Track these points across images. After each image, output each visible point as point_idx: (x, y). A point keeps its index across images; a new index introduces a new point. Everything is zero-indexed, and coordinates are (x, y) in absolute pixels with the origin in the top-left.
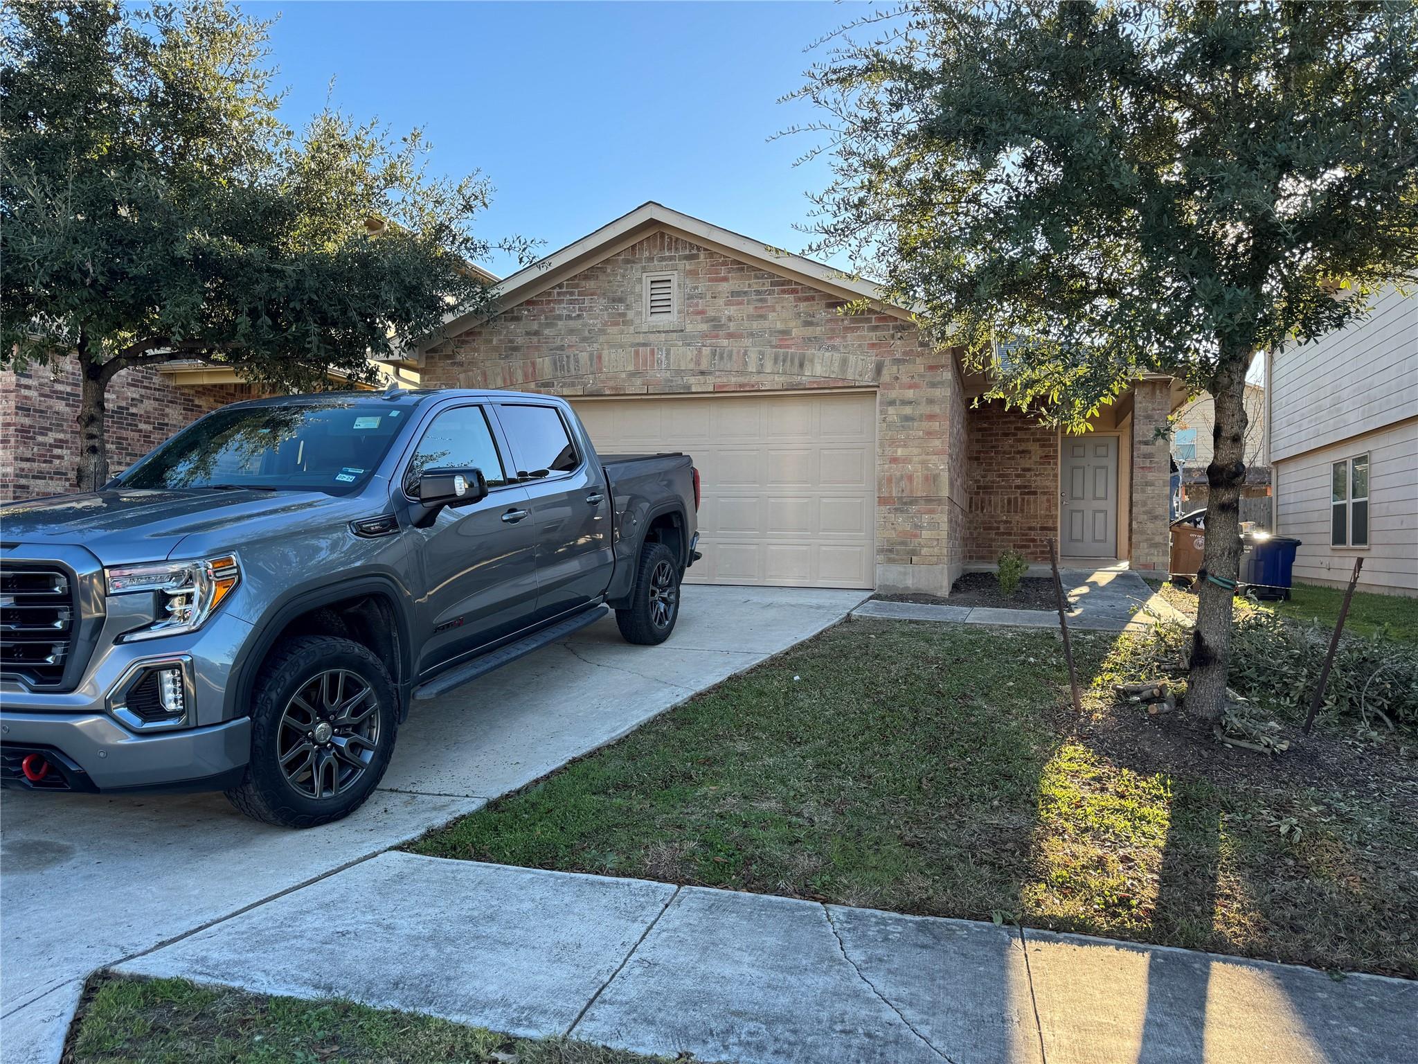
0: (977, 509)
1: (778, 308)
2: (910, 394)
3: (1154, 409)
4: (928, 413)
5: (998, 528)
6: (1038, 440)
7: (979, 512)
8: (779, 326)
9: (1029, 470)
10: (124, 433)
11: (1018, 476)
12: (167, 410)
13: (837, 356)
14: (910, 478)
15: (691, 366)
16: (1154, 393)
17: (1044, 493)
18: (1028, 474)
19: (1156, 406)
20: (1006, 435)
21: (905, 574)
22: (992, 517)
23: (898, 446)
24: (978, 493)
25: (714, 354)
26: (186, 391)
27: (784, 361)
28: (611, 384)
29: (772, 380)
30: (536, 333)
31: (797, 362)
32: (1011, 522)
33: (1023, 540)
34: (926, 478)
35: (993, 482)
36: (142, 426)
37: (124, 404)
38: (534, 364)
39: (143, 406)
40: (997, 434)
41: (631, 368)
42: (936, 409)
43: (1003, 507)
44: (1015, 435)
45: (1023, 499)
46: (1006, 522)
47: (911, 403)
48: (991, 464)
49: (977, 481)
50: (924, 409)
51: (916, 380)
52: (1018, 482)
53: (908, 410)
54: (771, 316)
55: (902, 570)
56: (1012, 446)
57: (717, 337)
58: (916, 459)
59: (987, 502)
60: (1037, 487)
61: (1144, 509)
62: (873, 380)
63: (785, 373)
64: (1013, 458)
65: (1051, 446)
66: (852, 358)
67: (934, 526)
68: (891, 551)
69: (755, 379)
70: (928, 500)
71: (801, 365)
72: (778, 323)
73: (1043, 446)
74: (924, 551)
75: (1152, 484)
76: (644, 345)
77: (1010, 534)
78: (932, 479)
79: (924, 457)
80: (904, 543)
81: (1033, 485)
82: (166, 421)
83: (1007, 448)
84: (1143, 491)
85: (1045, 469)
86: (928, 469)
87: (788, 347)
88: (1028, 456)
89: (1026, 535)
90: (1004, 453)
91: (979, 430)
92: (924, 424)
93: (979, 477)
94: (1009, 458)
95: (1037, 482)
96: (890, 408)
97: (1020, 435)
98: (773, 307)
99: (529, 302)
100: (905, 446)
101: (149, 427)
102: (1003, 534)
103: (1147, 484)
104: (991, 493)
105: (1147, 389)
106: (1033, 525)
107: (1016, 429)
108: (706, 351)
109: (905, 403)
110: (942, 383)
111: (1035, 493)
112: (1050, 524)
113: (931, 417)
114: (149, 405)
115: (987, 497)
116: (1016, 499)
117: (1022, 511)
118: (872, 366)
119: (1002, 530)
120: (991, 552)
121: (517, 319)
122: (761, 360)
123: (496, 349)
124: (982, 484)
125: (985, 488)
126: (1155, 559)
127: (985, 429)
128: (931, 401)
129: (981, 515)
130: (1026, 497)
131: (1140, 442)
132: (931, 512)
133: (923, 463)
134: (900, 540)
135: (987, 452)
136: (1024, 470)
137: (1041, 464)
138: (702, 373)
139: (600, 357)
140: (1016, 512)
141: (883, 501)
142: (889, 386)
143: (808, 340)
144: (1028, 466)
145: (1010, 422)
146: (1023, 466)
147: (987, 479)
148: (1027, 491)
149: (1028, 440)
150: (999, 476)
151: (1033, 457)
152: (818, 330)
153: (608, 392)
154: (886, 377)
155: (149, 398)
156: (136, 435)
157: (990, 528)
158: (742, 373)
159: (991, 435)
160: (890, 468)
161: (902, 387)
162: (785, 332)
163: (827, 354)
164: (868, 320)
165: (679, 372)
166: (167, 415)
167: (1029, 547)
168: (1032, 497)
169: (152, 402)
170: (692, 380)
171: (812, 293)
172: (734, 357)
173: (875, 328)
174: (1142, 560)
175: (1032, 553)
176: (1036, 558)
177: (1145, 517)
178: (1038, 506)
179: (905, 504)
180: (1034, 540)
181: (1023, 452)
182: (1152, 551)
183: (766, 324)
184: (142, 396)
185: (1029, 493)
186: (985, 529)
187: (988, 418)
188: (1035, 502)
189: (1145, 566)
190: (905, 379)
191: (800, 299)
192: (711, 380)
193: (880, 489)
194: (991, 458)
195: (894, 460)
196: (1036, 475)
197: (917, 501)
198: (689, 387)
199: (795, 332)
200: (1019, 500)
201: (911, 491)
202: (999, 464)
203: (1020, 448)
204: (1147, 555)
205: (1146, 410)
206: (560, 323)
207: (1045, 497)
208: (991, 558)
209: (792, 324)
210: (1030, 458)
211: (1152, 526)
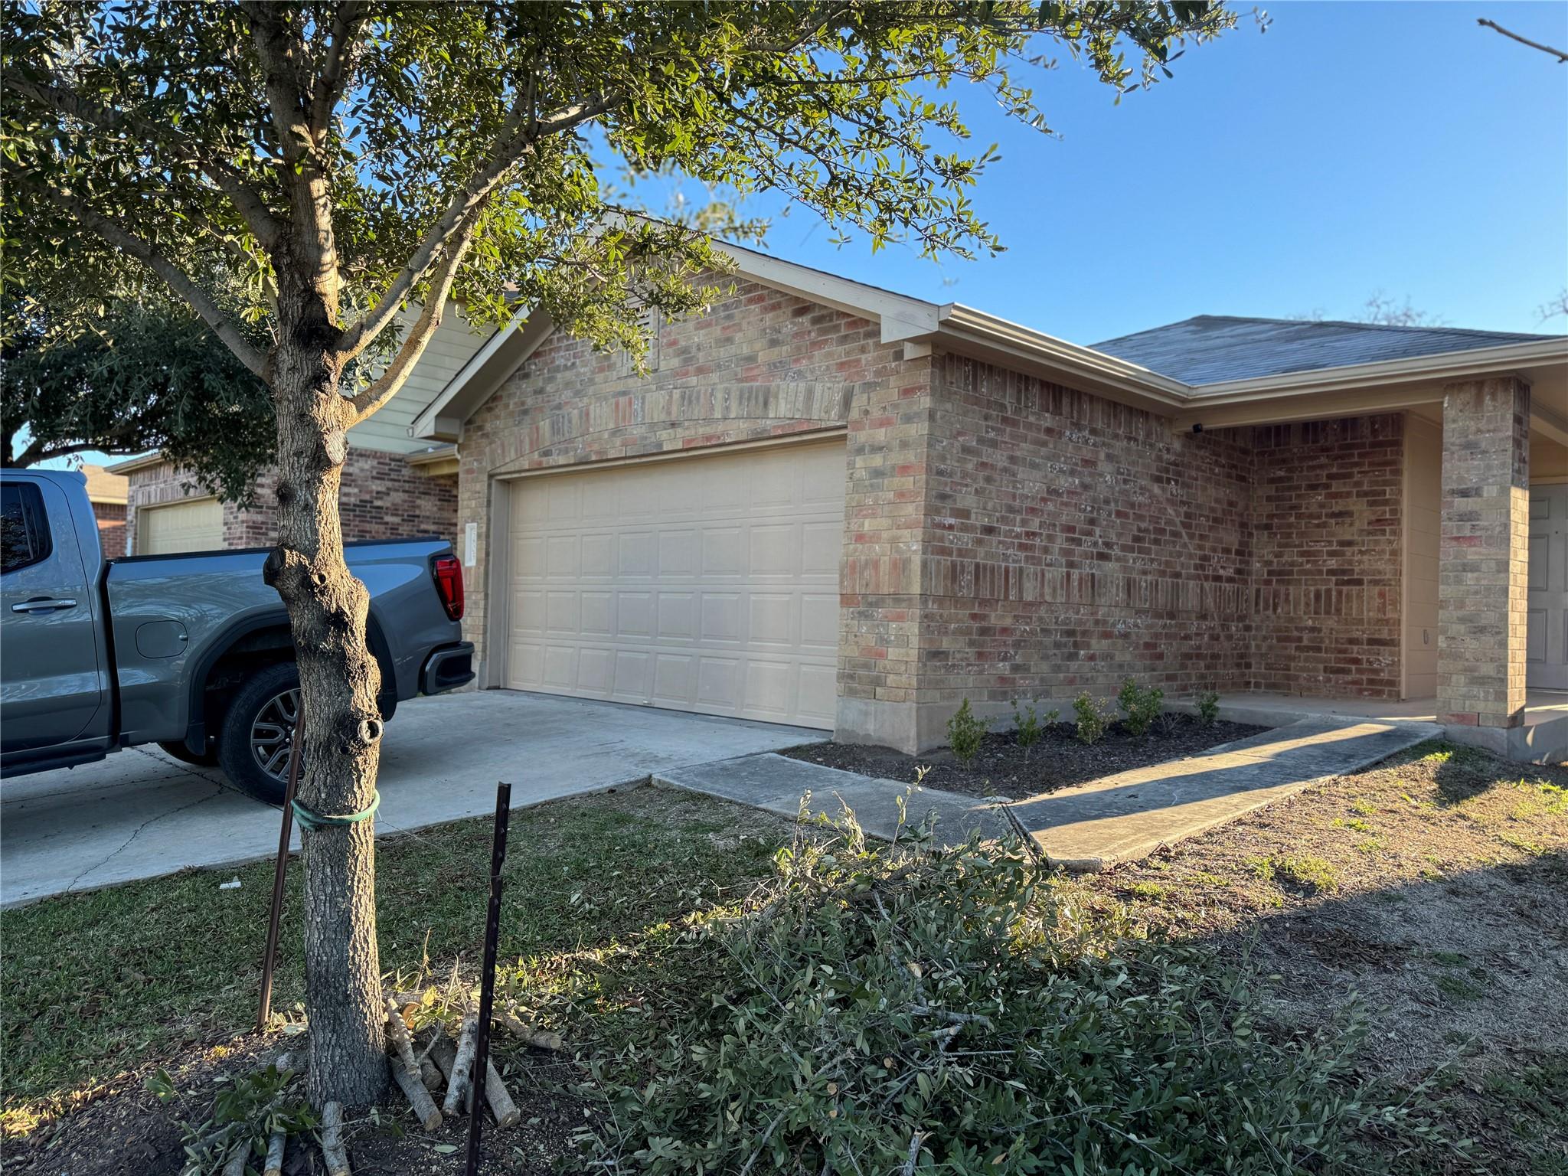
0: (1266, 608)
1: (744, 326)
2: (881, 435)
3: (1479, 431)
4: (901, 463)
5: (1300, 639)
6: (1366, 494)
7: (1270, 612)
8: (746, 351)
9: (1350, 544)
10: (368, 527)
11: (1332, 554)
12: (418, 502)
13: (802, 385)
14: (876, 565)
15: (663, 417)
16: (1479, 401)
17: (1376, 583)
18: (1348, 550)
19: (1483, 425)
20: (1313, 487)
21: (866, 714)
22: (1291, 620)
23: (865, 517)
24: (1268, 582)
25: (683, 398)
26: (442, 481)
27: (749, 399)
28: (596, 447)
29: (737, 430)
30: (541, 391)
31: (761, 399)
32: (1320, 630)
33: (1338, 660)
34: (895, 565)
35: (1292, 564)
36: (388, 519)
37: (367, 497)
38: (537, 428)
39: (389, 499)
40: (1299, 487)
41: (611, 426)
42: (910, 457)
43: (1307, 605)
44: (1327, 486)
45: (1340, 593)
46: (1313, 629)
47: (881, 449)
48: (1289, 535)
49: (1269, 563)
50: (897, 458)
51: (889, 413)
52: (1333, 563)
53: (877, 461)
54: (738, 337)
55: (863, 707)
56: (1322, 506)
57: (686, 374)
58: (885, 535)
59: (1282, 597)
60: (1362, 572)
61: (1460, 613)
62: (841, 417)
63: (749, 417)
64: (1324, 525)
65: (1386, 502)
66: (818, 388)
67: (903, 641)
68: (851, 677)
69: (720, 428)
70: (897, 599)
71: (766, 404)
72: (744, 346)
73: (1371, 504)
74: (891, 679)
75: (1474, 568)
76: (624, 393)
77: (1319, 649)
78: (901, 566)
79: (895, 532)
80: (866, 666)
81: (1357, 569)
82: (417, 512)
83: (1314, 509)
84: (1459, 581)
85: (1377, 542)
86: (898, 551)
87: (754, 379)
88: (1348, 520)
89: (1345, 651)
90: (1311, 516)
91: (1272, 481)
92: (896, 480)
93: (1271, 557)
94: (1318, 526)
95: (1363, 563)
96: (858, 459)
97: (1336, 486)
98: (739, 324)
99: (537, 354)
100: (874, 516)
101: (396, 520)
102: (1308, 649)
103: (1466, 568)
104: (1289, 582)
105: (1467, 396)
106: (1356, 634)
107: (1330, 477)
108: (677, 394)
109: (877, 449)
110: (918, 415)
111: (1360, 582)
112: (1385, 635)
113: (905, 469)
114: (397, 497)
115: (1282, 589)
116: (1329, 591)
117: (1338, 611)
118: (838, 397)
119: (1305, 642)
120: (1288, 677)
121: (526, 376)
122: (726, 400)
123: (511, 414)
124: (1275, 567)
125: (1280, 573)
126: (1480, 707)
127: (1280, 479)
128: (904, 445)
129: (1273, 617)
130: (1345, 589)
131: (1453, 492)
132: (900, 618)
133: (894, 541)
134: (862, 660)
135: (1282, 516)
136: (1342, 543)
137: (1369, 533)
138: (673, 425)
139: (587, 414)
140: (1328, 612)
141: (846, 600)
142: (858, 426)
143: (776, 367)
144: (1348, 537)
145: (1321, 467)
146: (1341, 538)
147: (1285, 558)
148: (1348, 578)
149: (1348, 494)
150: (1302, 554)
151: (1357, 524)
152: (785, 349)
153: (594, 458)
154: (855, 414)
155: (397, 490)
156: (382, 528)
157: (1288, 639)
158: (708, 420)
159: (1289, 489)
160: (856, 550)
161: (874, 426)
162: (751, 359)
163: (793, 385)
164: (837, 328)
165: (653, 426)
166: (419, 507)
167: (1347, 672)
168: (1355, 589)
169: (401, 494)
170: (663, 434)
171: (778, 298)
172: (702, 400)
173: (844, 339)
174: (1456, 708)
175: (1354, 683)
176: (1360, 691)
177: (1462, 628)
178: (1365, 605)
179: (870, 605)
180: (1356, 661)
181: (1340, 514)
182: (1475, 690)
183: (732, 350)
184: (388, 489)
185: (1349, 582)
186: (1279, 640)
187: (1284, 461)
188: (1360, 597)
189: (1462, 718)
190: (876, 413)
191: (765, 310)
192: (680, 432)
193: (842, 582)
194: (1290, 526)
195: (860, 538)
196: (1360, 552)
197: (883, 600)
198: (660, 445)
199: (762, 357)
200: (1334, 593)
201: (877, 586)
202: (1301, 535)
203: (1336, 509)
204: (1465, 697)
205: (1464, 433)
206: (559, 375)
207: (1376, 590)
208: (1289, 687)
209: (758, 346)
210: (1351, 525)
211: (1474, 645)
